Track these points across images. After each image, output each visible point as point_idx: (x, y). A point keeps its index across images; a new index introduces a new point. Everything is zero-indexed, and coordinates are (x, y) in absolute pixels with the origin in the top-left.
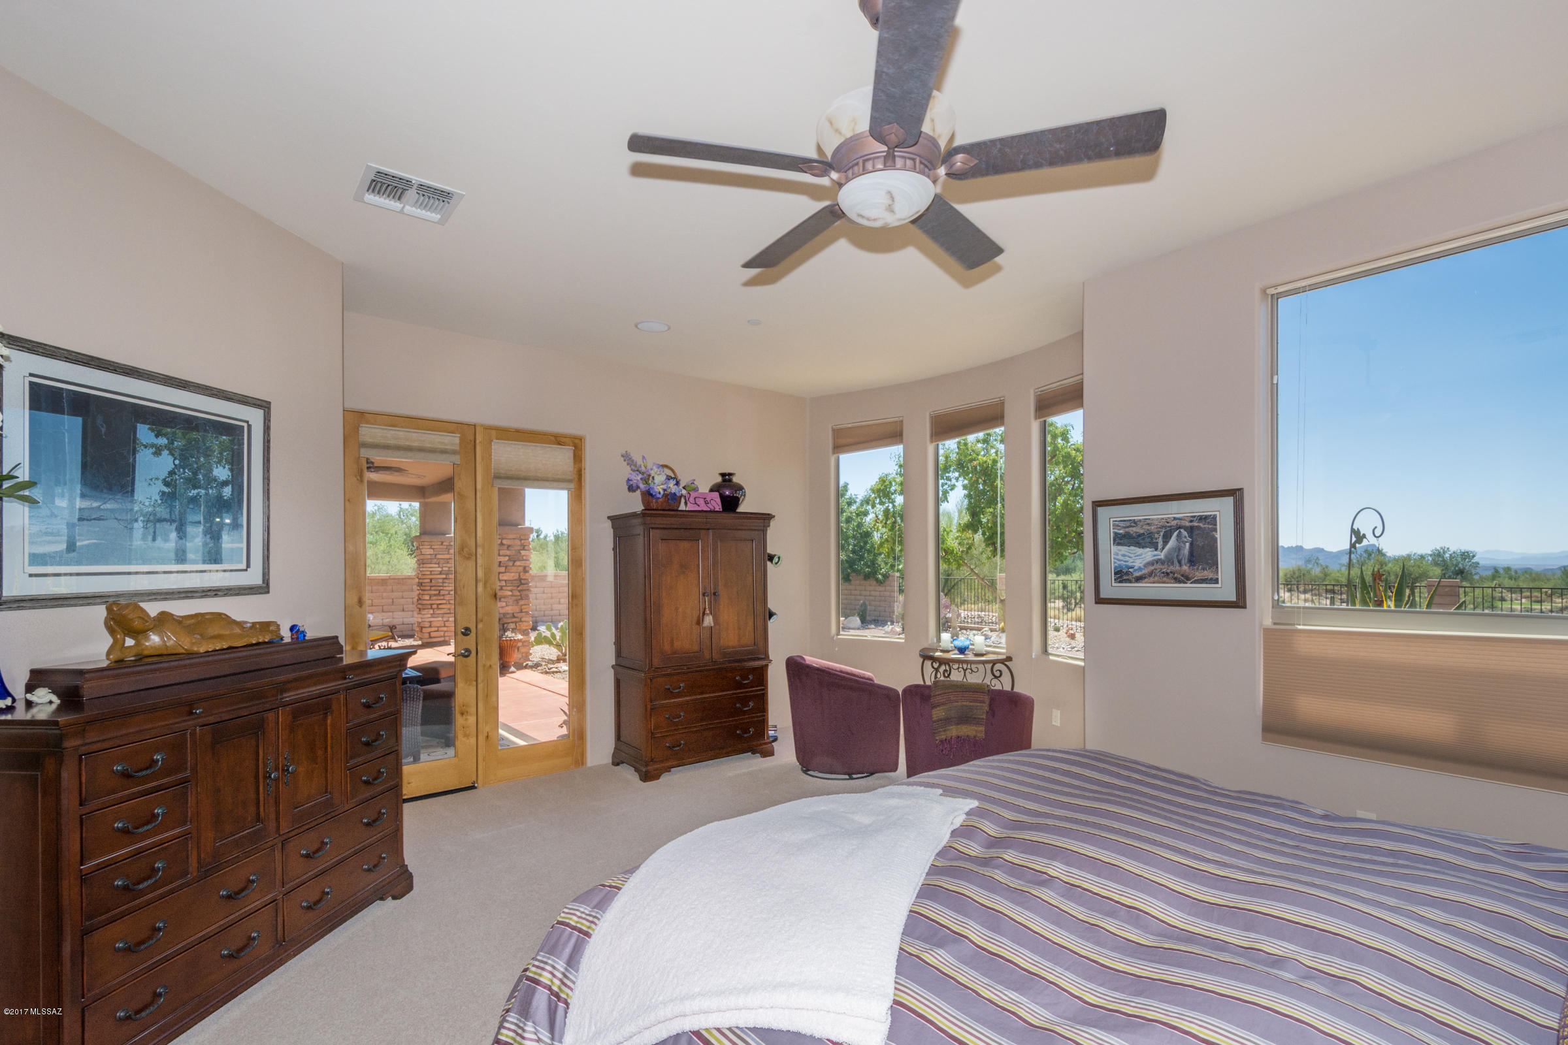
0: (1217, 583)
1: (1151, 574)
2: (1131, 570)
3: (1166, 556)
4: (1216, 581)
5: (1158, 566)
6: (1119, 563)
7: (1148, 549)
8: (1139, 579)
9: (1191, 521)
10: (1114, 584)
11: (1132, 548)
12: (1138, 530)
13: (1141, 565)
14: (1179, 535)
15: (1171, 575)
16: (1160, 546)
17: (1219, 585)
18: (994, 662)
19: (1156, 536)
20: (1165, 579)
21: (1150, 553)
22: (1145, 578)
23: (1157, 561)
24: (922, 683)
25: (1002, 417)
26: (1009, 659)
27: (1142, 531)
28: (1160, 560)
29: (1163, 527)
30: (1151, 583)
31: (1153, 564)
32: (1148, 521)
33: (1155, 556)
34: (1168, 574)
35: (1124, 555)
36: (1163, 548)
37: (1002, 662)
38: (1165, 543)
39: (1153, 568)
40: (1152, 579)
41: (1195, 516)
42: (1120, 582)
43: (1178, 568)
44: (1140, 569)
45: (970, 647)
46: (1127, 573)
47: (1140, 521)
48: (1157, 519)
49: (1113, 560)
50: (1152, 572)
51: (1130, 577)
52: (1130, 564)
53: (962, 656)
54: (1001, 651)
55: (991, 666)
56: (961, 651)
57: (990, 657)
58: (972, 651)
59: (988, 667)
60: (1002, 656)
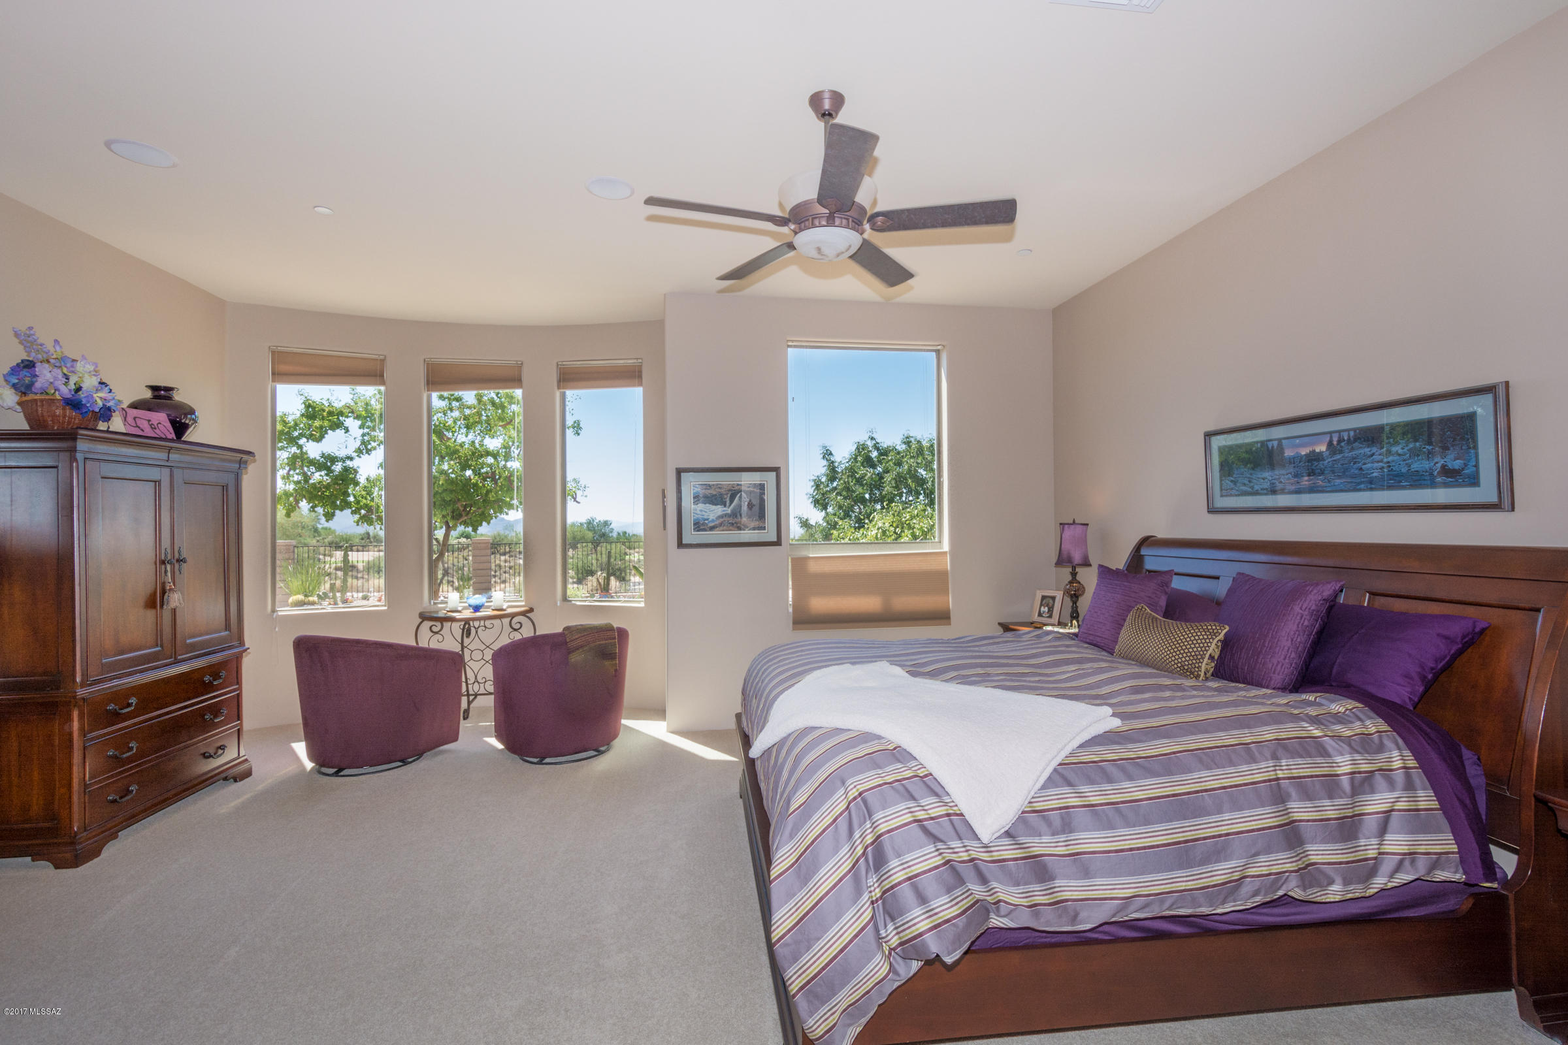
0: (765, 529)
1: (721, 524)
2: (706, 522)
3: (732, 511)
5: (726, 519)
6: (696, 516)
7: (719, 506)
8: (712, 528)
9: (749, 487)
10: (693, 533)
11: (707, 505)
12: (711, 492)
13: (714, 518)
14: (741, 497)
15: (735, 525)
16: (728, 504)
17: (766, 531)
18: (513, 616)
19: (725, 496)
20: (731, 528)
21: (720, 509)
22: (717, 527)
23: (726, 515)
24: (415, 644)
25: (520, 380)
26: (531, 610)
27: (714, 493)
28: (728, 514)
29: (729, 490)
30: (721, 531)
31: (722, 517)
32: (719, 486)
33: (724, 511)
34: (733, 524)
35: (701, 511)
36: (730, 506)
37: (523, 614)
38: (731, 502)
39: (722, 520)
40: (721, 528)
41: (751, 484)
42: (698, 531)
43: (740, 520)
44: (713, 521)
45: (486, 604)
46: (704, 524)
47: (713, 485)
48: (725, 485)
49: (692, 514)
50: (722, 524)
51: (706, 527)
52: (706, 517)
53: (478, 614)
54: (520, 604)
55: (509, 619)
56: (477, 608)
57: (510, 611)
58: (488, 607)
59: (506, 621)
60: (523, 609)
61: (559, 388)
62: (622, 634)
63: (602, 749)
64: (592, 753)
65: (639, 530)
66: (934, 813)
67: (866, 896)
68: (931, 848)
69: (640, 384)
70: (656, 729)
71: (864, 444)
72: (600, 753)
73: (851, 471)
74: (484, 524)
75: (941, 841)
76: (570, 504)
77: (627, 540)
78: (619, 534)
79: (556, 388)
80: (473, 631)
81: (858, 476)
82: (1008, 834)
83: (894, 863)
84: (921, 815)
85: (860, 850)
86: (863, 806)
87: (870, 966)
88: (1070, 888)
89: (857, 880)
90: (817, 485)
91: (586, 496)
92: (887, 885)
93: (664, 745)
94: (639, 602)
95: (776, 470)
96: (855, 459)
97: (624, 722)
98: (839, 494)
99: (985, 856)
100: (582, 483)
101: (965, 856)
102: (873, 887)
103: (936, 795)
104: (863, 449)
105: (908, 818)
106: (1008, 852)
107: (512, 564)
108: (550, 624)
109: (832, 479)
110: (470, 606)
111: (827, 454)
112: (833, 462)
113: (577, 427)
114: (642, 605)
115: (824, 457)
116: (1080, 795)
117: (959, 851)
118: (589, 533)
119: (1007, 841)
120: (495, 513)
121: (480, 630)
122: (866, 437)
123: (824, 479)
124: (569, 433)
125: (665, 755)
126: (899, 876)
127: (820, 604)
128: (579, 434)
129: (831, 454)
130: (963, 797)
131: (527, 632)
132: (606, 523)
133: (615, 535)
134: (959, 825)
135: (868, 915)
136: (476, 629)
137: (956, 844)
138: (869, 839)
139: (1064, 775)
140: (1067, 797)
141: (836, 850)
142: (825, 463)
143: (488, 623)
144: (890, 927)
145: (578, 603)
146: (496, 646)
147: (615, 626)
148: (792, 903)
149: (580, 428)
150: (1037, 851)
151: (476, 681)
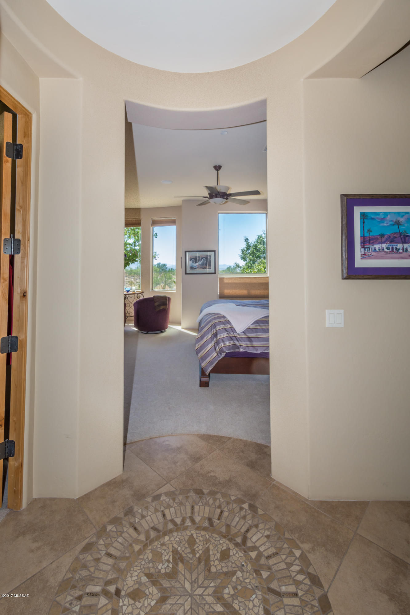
4: (211, 269)
14: (204, 259)
18: (138, 294)
25: (140, 224)
26: (143, 292)
37: (140, 293)
44: (195, 266)
53: (128, 293)
54: (140, 290)
55: (137, 295)
56: (128, 291)
57: (137, 292)
58: (131, 291)
59: (136, 295)
60: (140, 292)
61: (152, 226)
62: (169, 299)
63: (163, 331)
64: (159, 332)
65: (174, 268)
66: (228, 327)
67: (213, 341)
68: (226, 333)
69: (175, 225)
70: (179, 328)
71: (261, 236)
72: (162, 332)
73: (256, 247)
74: (127, 266)
75: (228, 332)
76: (154, 260)
77: (171, 270)
78: (169, 269)
79: (151, 226)
80: (127, 298)
81: (258, 248)
82: (243, 332)
83: (219, 335)
84: (225, 327)
85: (213, 333)
86: (214, 325)
87: (213, 354)
88: (256, 344)
89: (212, 338)
90: (243, 251)
91: (158, 257)
92: (217, 339)
93: (181, 331)
94: (174, 291)
95: (214, 251)
96: (258, 241)
97: (169, 326)
98: (250, 255)
99: (238, 336)
100: (157, 253)
101: (233, 335)
102: (215, 340)
103: (229, 324)
104: (261, 237)
105: (223, 327)
106: (243, 335)
107: (129, 281)
108: (148, 295)
109: (248, 249)
110: (126, 290)
111: (247, 240)
112: (249, 243)
113: (156, 235)
114: (175, 292)
115: (245, 241)
116: (260, 326)
117: (232, 334)
118: (158, 269)
119: (243, 334)
120: (131, 263)
121: (129, 298)
122: (262, 233)
123: (245, 249)
124: (154, 237)
125: (181, 334)
126: (220, 337)
127: (227, 292)
128: (156, 237)
129: (248, 240)
130: (234, 325)
131: (142, 298)
132: (165, 265)
133: (168, 270)
134: (233, 330)
135: (213, 345)
136: (128, 297)
137: (232, 333)
138: (215, 332)
139: (257, 322)
140: (257, 326)
141: (208, 334)
142: (245, 243)
143: (131, 295)
144: (218, 347)
145: (156, 291)
146: (133, 303)
147: (167, 296)
148: (199, 343)
149: (157, 236)
150: (250, 336)
151: (127, 313)
